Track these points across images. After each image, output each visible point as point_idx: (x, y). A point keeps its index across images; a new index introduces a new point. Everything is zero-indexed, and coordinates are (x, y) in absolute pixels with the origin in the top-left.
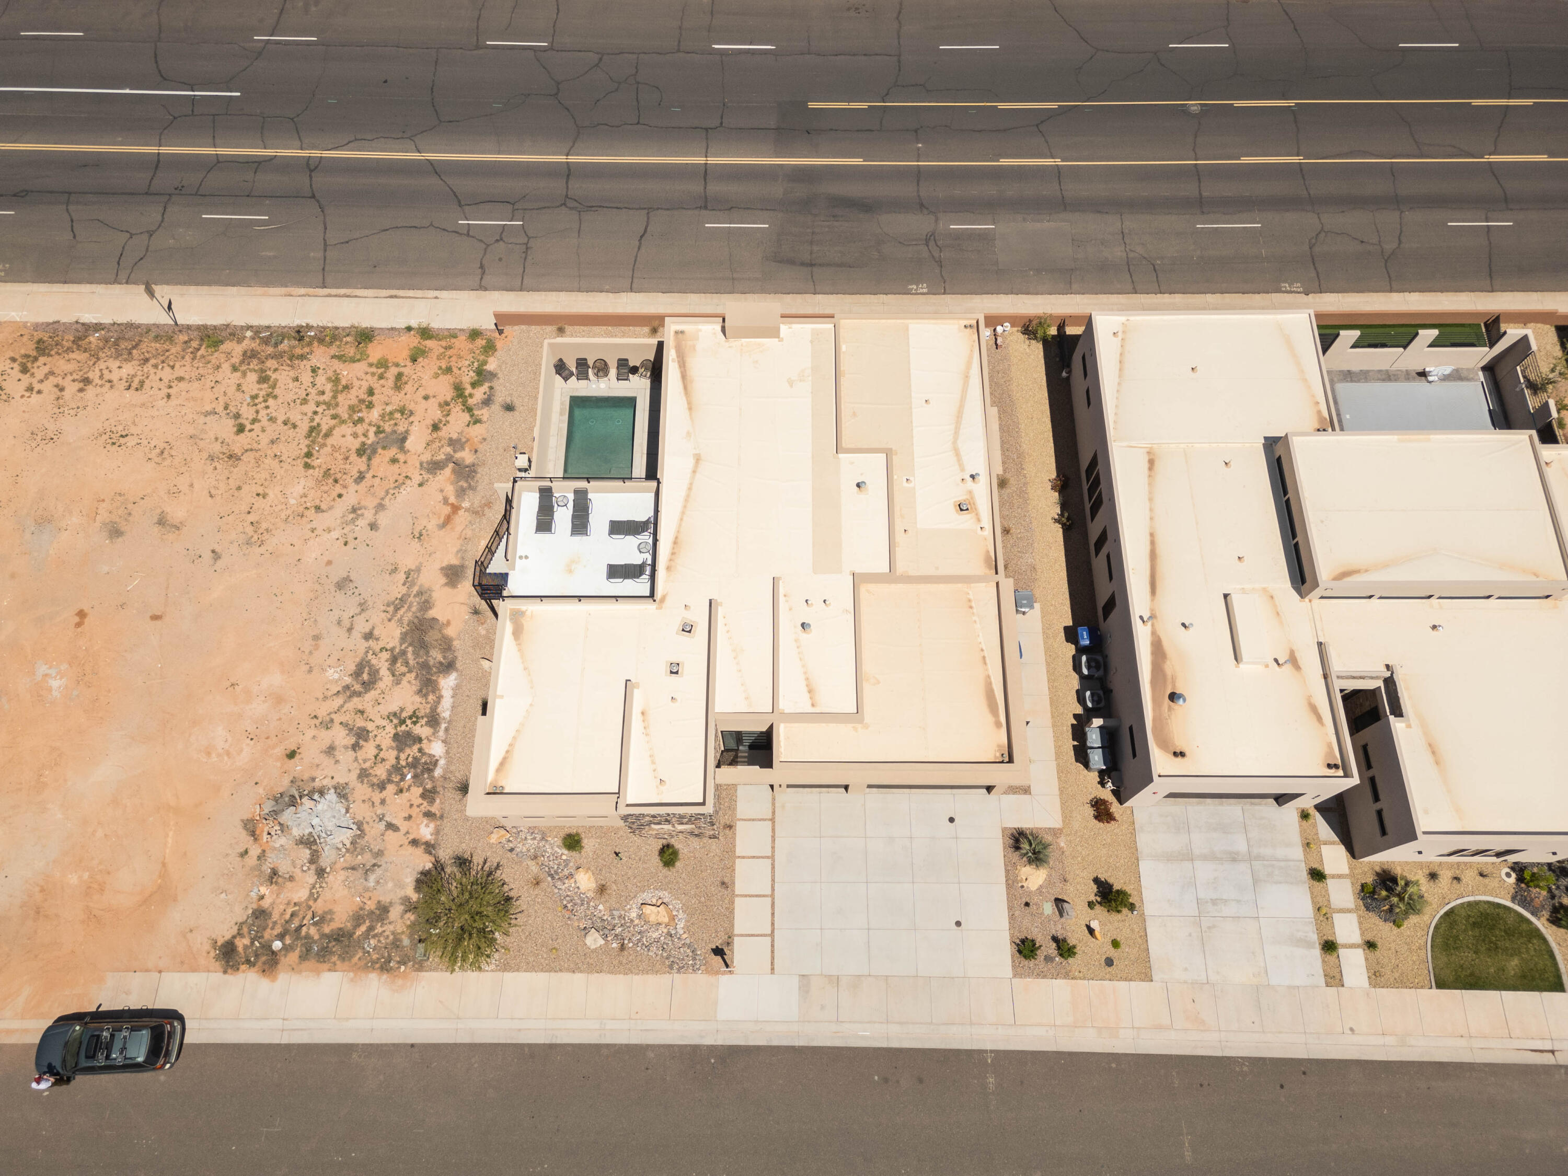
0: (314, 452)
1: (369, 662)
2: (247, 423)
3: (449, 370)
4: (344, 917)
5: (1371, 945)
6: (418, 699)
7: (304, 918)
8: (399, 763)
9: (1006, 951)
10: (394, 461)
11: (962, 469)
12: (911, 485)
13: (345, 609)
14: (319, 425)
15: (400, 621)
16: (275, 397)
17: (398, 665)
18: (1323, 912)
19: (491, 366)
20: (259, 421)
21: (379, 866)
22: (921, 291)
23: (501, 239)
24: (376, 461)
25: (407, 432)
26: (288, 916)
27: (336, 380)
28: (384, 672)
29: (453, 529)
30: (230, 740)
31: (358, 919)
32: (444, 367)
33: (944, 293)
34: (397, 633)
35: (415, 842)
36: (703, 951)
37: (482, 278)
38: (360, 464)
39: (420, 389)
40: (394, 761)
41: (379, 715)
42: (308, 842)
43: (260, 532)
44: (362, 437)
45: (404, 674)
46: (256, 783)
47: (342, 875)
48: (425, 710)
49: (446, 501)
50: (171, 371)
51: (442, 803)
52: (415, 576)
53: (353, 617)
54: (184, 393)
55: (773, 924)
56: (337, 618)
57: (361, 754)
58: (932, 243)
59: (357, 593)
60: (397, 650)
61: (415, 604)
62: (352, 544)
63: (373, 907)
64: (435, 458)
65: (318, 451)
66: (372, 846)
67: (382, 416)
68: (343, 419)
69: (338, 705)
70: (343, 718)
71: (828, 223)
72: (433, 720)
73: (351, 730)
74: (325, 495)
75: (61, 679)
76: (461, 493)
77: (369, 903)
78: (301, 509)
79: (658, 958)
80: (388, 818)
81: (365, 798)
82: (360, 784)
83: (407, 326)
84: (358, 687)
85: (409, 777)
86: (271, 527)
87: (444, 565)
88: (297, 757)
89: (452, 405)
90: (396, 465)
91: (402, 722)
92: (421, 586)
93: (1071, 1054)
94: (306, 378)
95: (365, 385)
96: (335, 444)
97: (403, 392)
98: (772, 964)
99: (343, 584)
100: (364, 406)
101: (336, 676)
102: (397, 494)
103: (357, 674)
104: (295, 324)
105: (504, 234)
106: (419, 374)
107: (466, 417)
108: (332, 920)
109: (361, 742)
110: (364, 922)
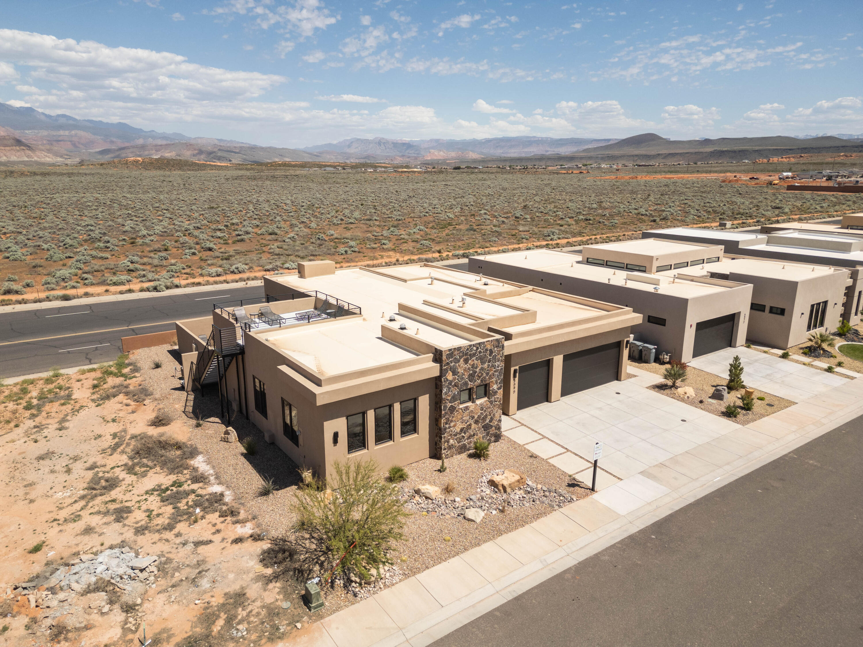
1: (102, 477)
4: (187, 626)
6: (172, 476)
8: (179, 510)
9: (722, 419)
10: (65, 404)
13: (56, 465)
15: (122, 452)
17: (137, 469)
18: (806, 364)
19: (129, 361)
21: (207, 570)
23: (97, 350)
24: (46, 408)
25: (70, 394)
28: (124, 476)
31: (207, 619)
34: (124, 457)
35: (238, 540)
36: (562, 489)
37: (90, 362)
39: (71, 380)
40: (172, 511)
41: (134, 496)
42: (100, 587)
44: (26, 403)
45: (147, 471)
47: (161, 597)
48: (185, 478)
51: (247, 511)
52: (123, 433)
53: (67, 466)
56: (48, 471)
57: (129, 521)
59: (64, 456)
60: (130, 464)
61: (133, 442)
62: (42, 440)
63: (221, 601)
64: (104, 395)
66: (187, 563)
67: (41, 393)
69: (80, 507)
72: (199, 479)
73: (106, 513)
76: (139, 399)
77: (213, 600)
79: (536, 506)
80: (191, 540)
81: (154, 540)
82: (141, 536)
84: (98, 492)
85: (197, 512)
88: (45, 548)
89: (105, 377)
90: (69, 405)
91: (165, 490)
92: (132, 435)
98: (614, 476)
99: (45, 457)
101: (67, 495)
102: (76, 414)
103: (92, 487)
105: (99, 348)
107: (121, 378)
109: (125, 515)
110: (218, 617)
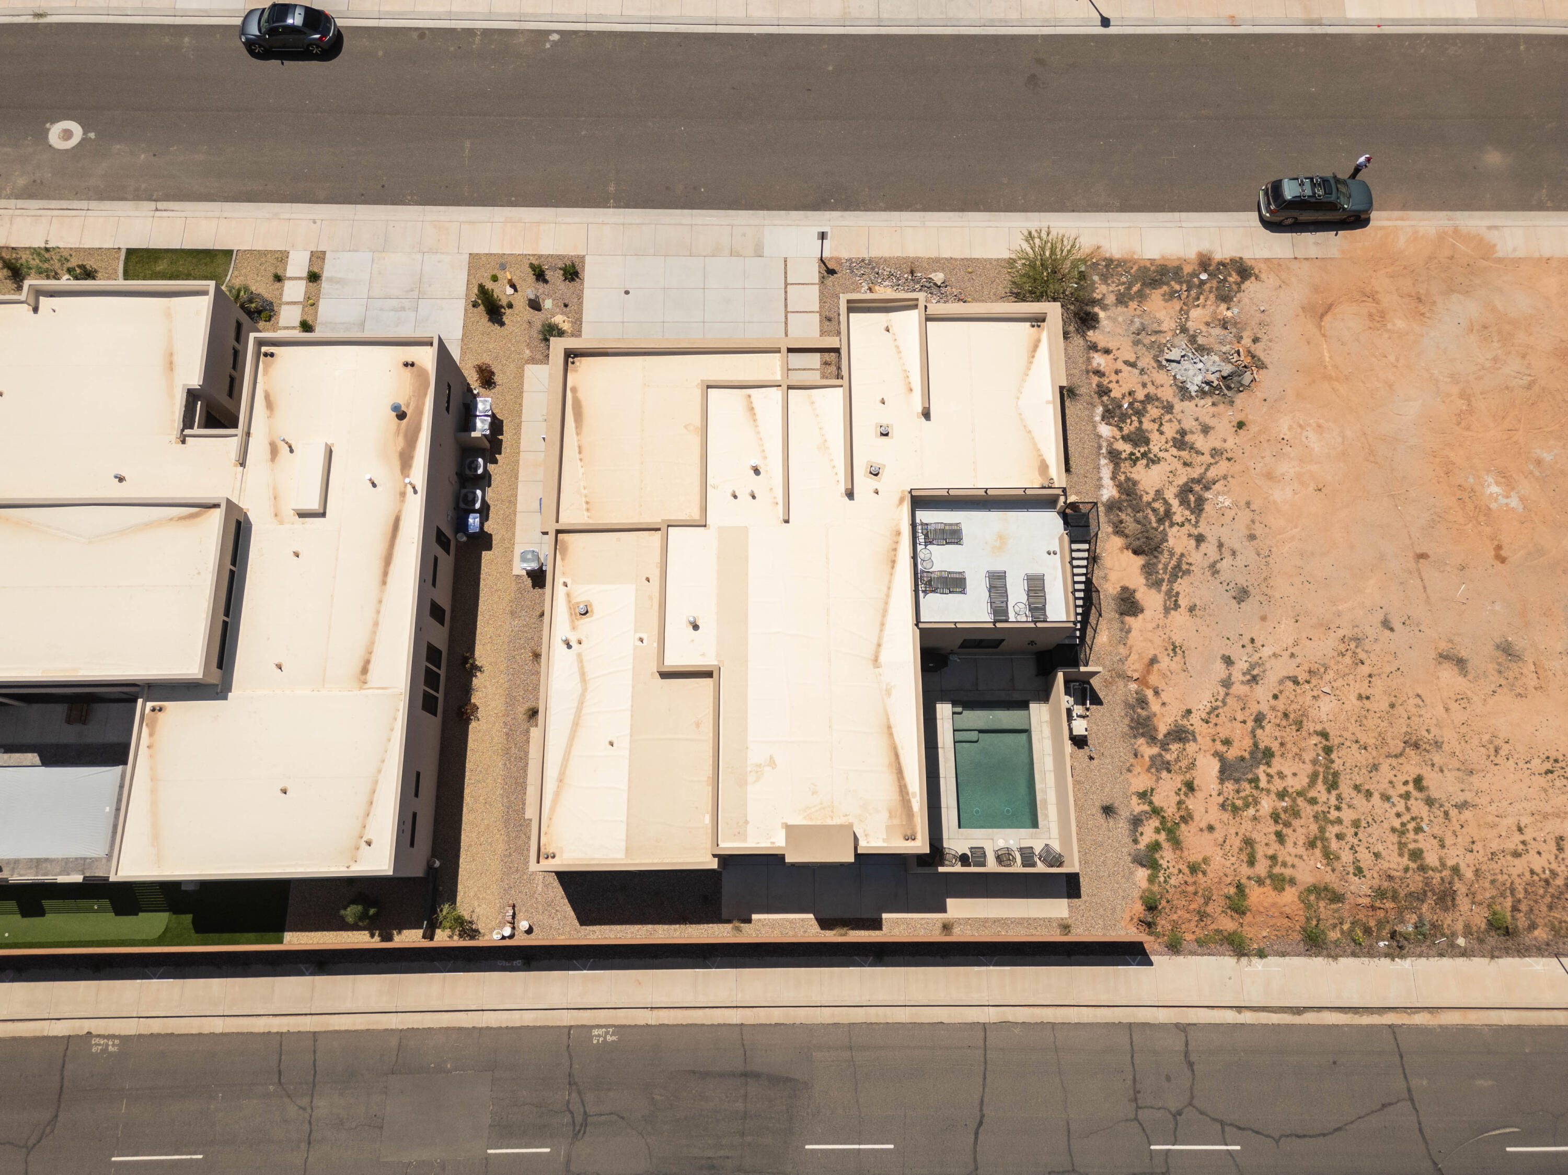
0: (1322, 754)
1: (1192, 513)
2: (1415, 793)
3: (1194, 869)
4: (1153, 296)
5: (278, 278)
6: (1135, 476)
7: (1188, 297)
8: (1138, 418)
9: (590, 274)
10: (1227, 742)
11: (579, 655)
12: (638, 635)
13: (1232, 568)
14: (1329, 792)
15: (1172, 554)
17: (1162, 509)
18: (311, 302)
19: (1142, 874)
20: (1401, 796)
21: (1134, 333)
22: (601, 1031)
23: (1174, 1116)
24: (1248, 743)
25: (1222, 781)
26: (1202, 297)
27: (1329, 857)
28: (1175, 503)
29: (1141, 658)
30: (1304, 439)
31: (1141, 296)
32: (1200, 875)
33: (571, 1027)
34: (1171, 542)
35: (1107, 351)
36: (843, 273)
37: (1187, 1045)
38: (1266, 738)
39: (1221, 840)
40: (1143, 420)
41: (1169, 461)
42: (1202, 350)
43: (1349, 653)
44: (1273, 774)
45: (1154, 500)
46: (1265, 400)
47: (1165, 327)
48: (1125, 466)
49: (1157, 693)
50: (1532, 866)
51: (1091, 384)
52: (1168, 602)
53: (1222, 559)
54: (1504, 834)
55: (786, 292)
56: (1238, 558)
57: (1176, 426)
58: (579, 1119)
59: (1225, 584)
60: (1167, 524)
61: (1161, 572)
62: (1246, 640)
63: (1131, 303)
64: (1181, 745)
65: (1318, 755)
66: (1144, 349)
67: (1256, 802)
68: (1302, 799)
69: (1210, 472)
70: (1200, 458)
71: (721, 1153)
72: (1114, 456)
73: (1192, 448)
74: (1292, 697)
75: (1491, 494)
76: (1142, 702)
77: (1136, 306)
78: (1314, 681)
79: (882, 266)
80: (1136, 372)
81: (1160, 389)
82: (1169, 400)
83: (1265, 960)
84: (1197, 488)
85: (1126, 406)
86: (1340, 659)
87: (1140, 616)
88: (1235, 423)
89: (1177, 816)
90: (1222, 736)
91: (1144, 455)
92: (1159, 591)
93: (547, 206)
94: (1365, 858)
95: (1290, 846)
96: (1301, 764)
97: (1241, 836)
98: (786, 265)
99: (1242, 595)
100: (1283, 816)
101: (1221, 498)
102: (1213, 701)
103: (1201, 501)
104: (1409, 960)
105: (1172, 1126)
106: (1228, 864)
107: (1157, 800)
108: (1164, 295)
109: (1178, 436)
110: (1135, 293)
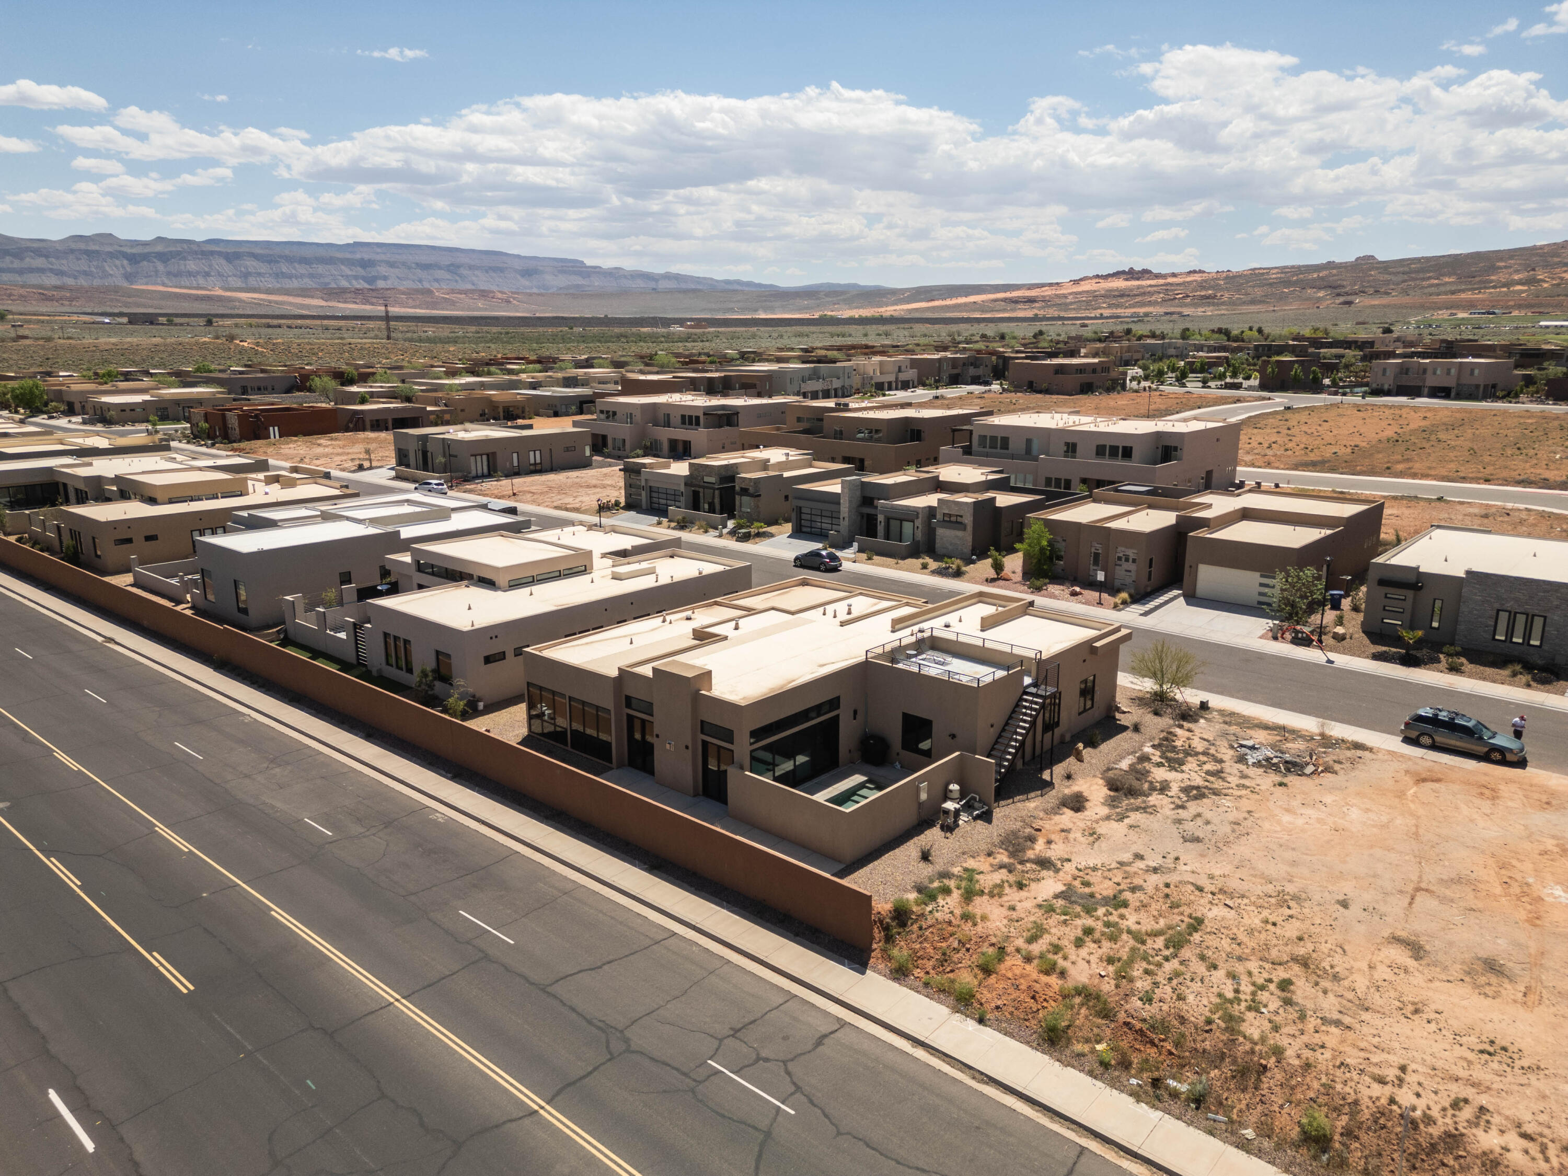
2: (1273, 990)
3: (966, 916)
4: (1259, 731)
6: (1152, 770)
7: (1292, 739)
8: (1185, 755)
10: (1087, 884)
13: (1197, 826)
14: (1167, 948)
15: (1144, 801)
16: (1220, 995)
17: (1160, 787)
19: (914, 894)
20: (1254, 985)
21: (1223, 733)
22: (440, 816)
23: (758, 1059)
24: (1108, 893)
25: (1056, 896)
27: (1122, 978)
28: (1176, 789)
29: (1055, 824)
30: (1344, 809)
32: (970, 924)
34: (1151, 798)
35: (1190, 731)
37: (833, 1033)
38: (1129, 898)
39: (1014, 918)
40: (1189, 757)
41: (1191, 775)
42: (1278, 751)
43: (1279, 899)
44: (1114, 913)
45: (1157, 782)
46: (1320, 784)
48: (1148, 765)
49: (1049, 843)
50: (1397, 1097)
52: (1113, 816)
53: (1192, 820)
56: (1209, 825)
57: (1217, 768)
59: (1181, 829)
60: (1156, 791)
61: (1124, 803)
62: (1170, 856)
63: (1235, 726)
64: (1038, 868)
65: (1178, 926)
66: (1225, 739)
67: (1077, 917)
68: (1130, 935)
70: (1224, 783)
72: (1144, 758)
73: (1221, 778)
74: (1185, 893)
75: (1551, 893)
76: (1030, 840)
77: (1238, 728)
78: (1220, 896)
80: (1206, 743)
81: (1221, 754)
82: (1224, 758)
83: (982, 1026)
84: (1205, 791)
86: (1265, 897)
87: (1080, 812)
88: (1277, 783)
89: (987, 888)
90: (1086, 879)
91: (1172, 767)
92: (1111, 809)
94: (1164, 994)
95: (1083, 952)
96: (1152, 922)
97: (1037, 923)
99: (1193, 839)
101: (1224, 801)
102: (1099, 865)
103: (1202, 796)
104: (1159, 1113)
105: (747, 1062)
106: (1005, 929)
107: (978, 878)
109: (1214, 771)
